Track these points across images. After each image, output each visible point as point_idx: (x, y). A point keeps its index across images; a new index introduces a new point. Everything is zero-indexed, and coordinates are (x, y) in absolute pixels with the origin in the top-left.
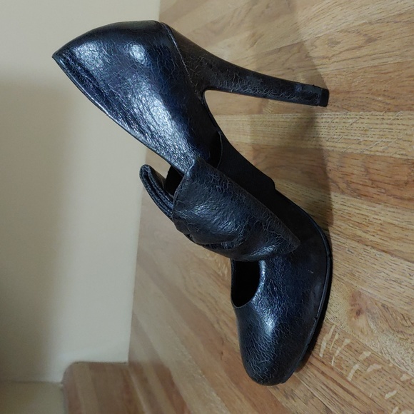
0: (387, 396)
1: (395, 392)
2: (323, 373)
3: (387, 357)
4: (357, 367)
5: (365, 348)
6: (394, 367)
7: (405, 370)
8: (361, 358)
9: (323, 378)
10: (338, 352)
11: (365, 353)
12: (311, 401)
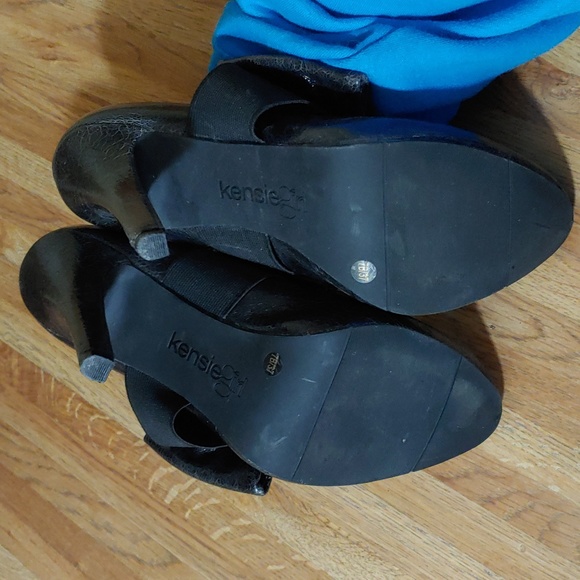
0: (270, 567)
1: (282, 567)
2: (168, 519)
3: (275, 533)
4: (228, 529)
5: (242, 515)
6: (283, 544)
7: (299, 551)
8: (234, 522)
9: (167, 525)
10: (197, 507)
11: (241, 520)
12: (144, 542)
